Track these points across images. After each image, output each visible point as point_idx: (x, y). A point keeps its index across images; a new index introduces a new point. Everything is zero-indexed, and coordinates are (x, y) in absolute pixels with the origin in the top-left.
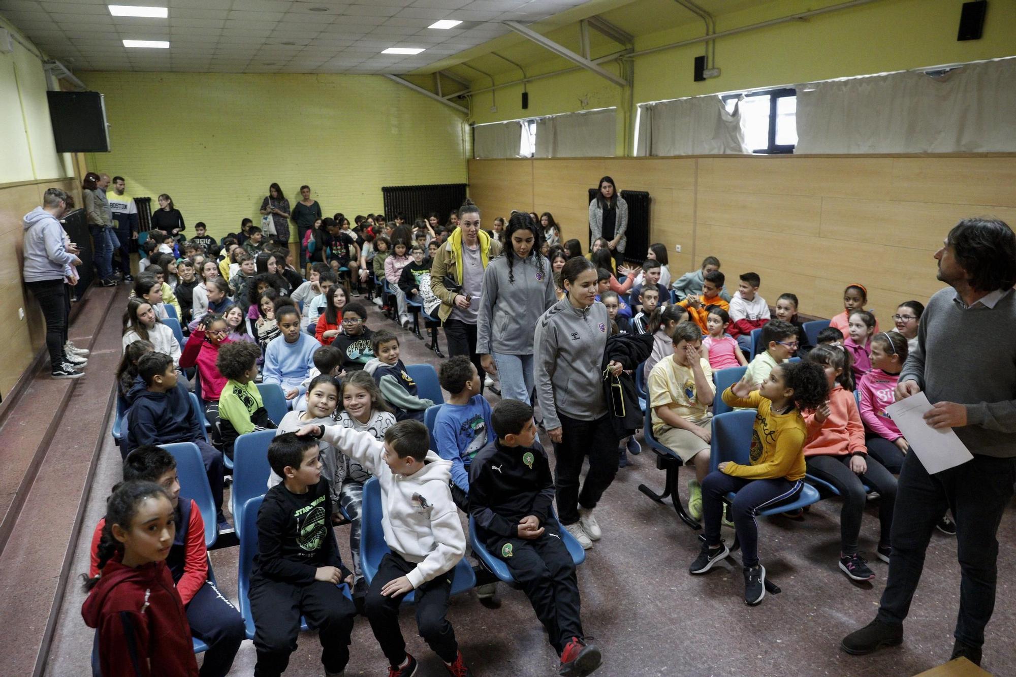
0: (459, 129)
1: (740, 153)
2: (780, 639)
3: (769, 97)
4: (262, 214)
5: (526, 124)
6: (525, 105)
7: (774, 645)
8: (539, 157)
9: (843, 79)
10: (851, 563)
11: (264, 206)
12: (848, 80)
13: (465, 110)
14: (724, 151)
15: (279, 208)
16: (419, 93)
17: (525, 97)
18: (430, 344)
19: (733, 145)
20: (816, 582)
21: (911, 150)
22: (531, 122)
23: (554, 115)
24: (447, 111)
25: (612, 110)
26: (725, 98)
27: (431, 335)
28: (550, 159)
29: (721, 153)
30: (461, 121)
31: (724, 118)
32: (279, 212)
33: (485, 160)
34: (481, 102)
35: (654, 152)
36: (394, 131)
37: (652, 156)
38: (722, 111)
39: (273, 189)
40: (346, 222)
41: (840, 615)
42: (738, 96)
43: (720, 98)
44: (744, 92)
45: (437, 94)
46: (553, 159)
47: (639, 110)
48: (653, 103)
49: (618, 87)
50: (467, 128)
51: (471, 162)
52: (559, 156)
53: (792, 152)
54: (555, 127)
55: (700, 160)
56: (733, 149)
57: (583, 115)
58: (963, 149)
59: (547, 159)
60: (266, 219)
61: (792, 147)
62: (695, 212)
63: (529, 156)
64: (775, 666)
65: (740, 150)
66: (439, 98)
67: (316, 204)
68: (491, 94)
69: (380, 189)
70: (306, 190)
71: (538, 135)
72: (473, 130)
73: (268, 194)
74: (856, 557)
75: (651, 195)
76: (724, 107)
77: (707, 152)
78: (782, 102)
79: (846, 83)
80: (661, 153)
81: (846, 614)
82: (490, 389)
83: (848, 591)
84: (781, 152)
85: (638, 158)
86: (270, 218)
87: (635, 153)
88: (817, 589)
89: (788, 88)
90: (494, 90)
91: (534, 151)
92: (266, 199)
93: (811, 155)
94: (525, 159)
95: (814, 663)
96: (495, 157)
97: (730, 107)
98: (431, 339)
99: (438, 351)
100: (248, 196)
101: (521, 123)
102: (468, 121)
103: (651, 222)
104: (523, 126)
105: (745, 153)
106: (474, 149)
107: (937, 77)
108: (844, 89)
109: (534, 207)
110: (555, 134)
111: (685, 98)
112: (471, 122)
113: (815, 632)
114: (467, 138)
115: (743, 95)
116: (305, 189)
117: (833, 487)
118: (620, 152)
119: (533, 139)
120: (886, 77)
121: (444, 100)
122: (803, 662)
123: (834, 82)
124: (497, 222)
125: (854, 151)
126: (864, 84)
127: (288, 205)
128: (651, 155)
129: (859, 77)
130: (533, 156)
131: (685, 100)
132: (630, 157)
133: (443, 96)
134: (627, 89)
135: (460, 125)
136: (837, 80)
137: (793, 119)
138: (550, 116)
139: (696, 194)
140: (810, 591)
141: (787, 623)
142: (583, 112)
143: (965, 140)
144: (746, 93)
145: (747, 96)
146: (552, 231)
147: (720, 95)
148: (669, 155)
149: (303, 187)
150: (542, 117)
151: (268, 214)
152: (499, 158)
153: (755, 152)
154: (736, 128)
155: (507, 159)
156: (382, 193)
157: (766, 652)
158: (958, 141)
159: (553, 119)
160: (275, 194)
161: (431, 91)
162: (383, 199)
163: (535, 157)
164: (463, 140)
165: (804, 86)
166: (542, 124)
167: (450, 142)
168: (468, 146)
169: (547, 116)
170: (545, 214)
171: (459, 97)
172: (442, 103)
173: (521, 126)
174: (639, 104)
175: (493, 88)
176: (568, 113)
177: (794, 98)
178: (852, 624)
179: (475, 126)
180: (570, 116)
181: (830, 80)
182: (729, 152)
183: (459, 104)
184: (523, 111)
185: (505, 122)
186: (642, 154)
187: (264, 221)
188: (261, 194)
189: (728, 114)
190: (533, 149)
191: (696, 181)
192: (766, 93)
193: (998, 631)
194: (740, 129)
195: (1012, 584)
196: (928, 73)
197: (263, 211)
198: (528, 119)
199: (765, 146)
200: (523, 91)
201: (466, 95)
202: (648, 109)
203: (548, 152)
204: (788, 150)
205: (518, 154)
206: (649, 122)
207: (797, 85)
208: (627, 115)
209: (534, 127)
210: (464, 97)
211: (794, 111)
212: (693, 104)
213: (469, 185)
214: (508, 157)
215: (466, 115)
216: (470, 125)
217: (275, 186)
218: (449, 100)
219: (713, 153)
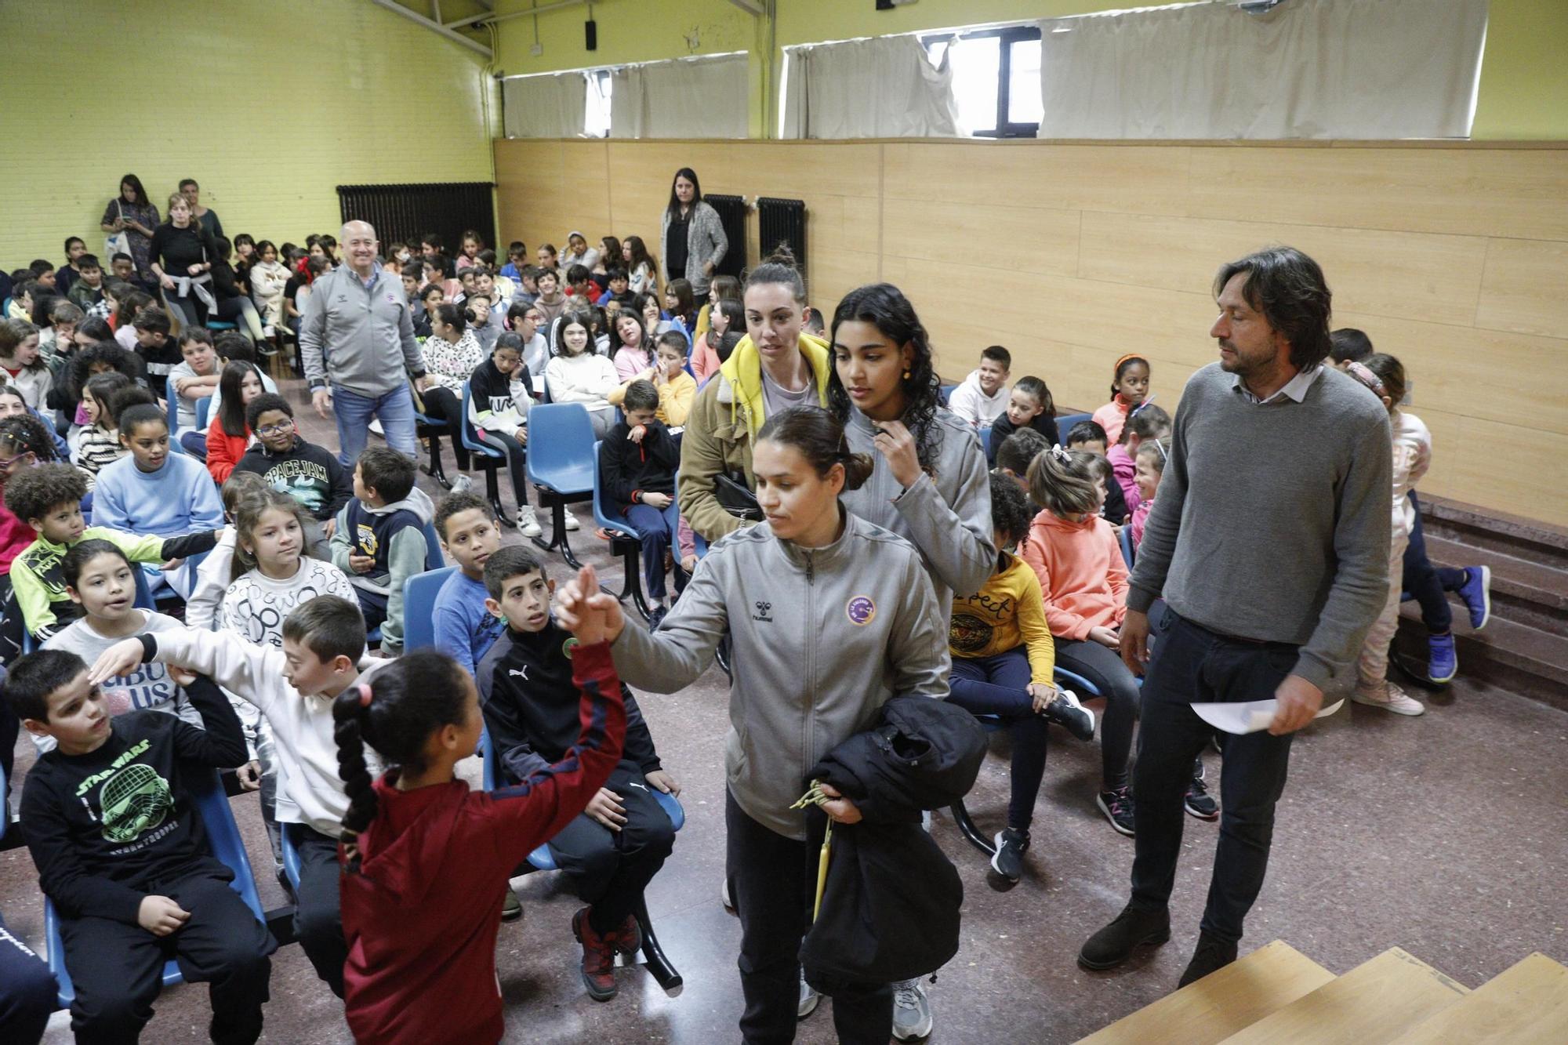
0: (476, 83)
1: (952, 136)
2: (1006, 933)
3: (997, 40)
4: (105, 230)
5: (595, 77)
6: (591, 44)
7: (996, 943)
8: (618, 136)
9: (1115, 13)
10: (1116, 804)
11: (110, 217)
12: (1122, 15)
13: (483, 48)
14: (927, 133)
15: (139, 221)
16: (399, 14)
17: (591, 29)
18: (428, 465)
19: (940, 122)
20: (1065, 837)
21: (1218, 135)
22: (602, 74)
23: (643, 64)
24: (453, 51)
25: (742, 57)
26: (928, 41)
27: (429, 450)
28: (637, 141)
29: (922, 134)
30: (479, 69)
31: (927, 74)
32: (140, 227)
33: (524, 141)
34: (515, 35)
35: (810, 133)
36: (355, 83)
37: (808, 138)
38: (922, 62)
39: (126, 186)
40: (269, 248)
41: (1098, 888)
42: (948, 38)
43: (920, 40)
44: (958, 31)
45: (433, 17)
46: (643, 140)
47: (786, 57)
48: (809, 46)
49: (749, 16)
50: (491, 82)
51: (499, 143)
52: (652, 136)
53: (1034, 135)
54: (644, 83)
55: (887, 146)
56: (941, 129)
57: (692, 64)
58: (1296, 134)
59: (632, 141)
60: (113, 241)
61: (1035, 127)
62: (881, 236)
63: (601, 135)
64: (995, 977)
65: (953, 131)
66: (438, 26)
67: (211, 216)
68: (532, 20)
69: (334, 190)
70: (189, 187)
71: (615, 98)
72: (501, 85)
73: (117, 195)
74: (1125, 794)
75: (808, 207)
76: (926, 57)
77: (897, 134)
78: (1018, 48)
79: (1119, 19)
80: (825, 135)
81: (1108, 886)
82: (534, 541)
83: (1113, 849)
84: (1017, 136)
85: (786, 142)
86: (122, 238)
87: (781, 135)
88: (1065, 849)
89: (1027, 26)
90: (535, 16)
91: (609, 127)
92: (113, 204)
93: (1063, 140)
94: (594, 140)
95: (1057, 967)
96: (541, 136)
97: (935, 53)
98: (429, 457)
99: (443, 477)
100: (77, 198)
101: (586, 75)
102: (491, 68)
103: (809, 254)
104: (589, 81)
105: (960, 136)
106: (503, 121)
107: (1256, 13)
108: (1117, 31)
109: (611, 224)
110: (645, 95)
111: (862, 39)
112: (496, 70)
113: (1060, 917)
114: (492, 100)
115: (957, 36)
116: (187, 186)
117: (1089, 684)
118: (755, 132)
119: (607, 103)
120: (1180, 12)
121: (446, 29)
122: (1040, 968)
123: (1099, 17)
124: (543, 252)
125: (1132, 134)
126: (1148, 23)
127: (157, 214)
128: (807, 136)
129: (1139, 10)
130: (607, 136)
131: (863, 43)
132: (770, 140)
133: (444, 22)
134: (766, 19)
135: (477, 77)
136: (1104, 14)
137: (1037, 79)
138: (636, 65)
139: (881, 204)
140: (1055, 852)
141: (1016, 906)
142: (692, 58)
143: (1300, 117)
144: (961, 33)
145: (962, 37)
146: (642, 270)
147: (919, 35)
148: (837, 137)
149: (185, 183)
150: (622, 65)
151: (118, 232)
152: (548, 137)
153: (976, 134)
154: (945, 92)
155: (564, 140)
156: (337, 197)
157: (983, 956)
158: (1289, 119)
159: (640, 70)
160: (131, 196)
161: (422, 13)
162: (338, 208)
163: (611, 136)
164: (483, 104)
165: (1053, 23)
166: (622, 76)
167: (460, 104)
168: (493, 115)
169: (631, 65)
170: (630, 239)
171: (474, 25)
172: (446, 36)
173: (585, 81)
174: (786, 48)
175: (534, 11)
176: (667, 60)
177: (1038, 42)
178: (1117, 900)
179: (505, 79)
180: (671, 65)
181: (1094, 15)
182: (934, 134)
183: (473, 39)
184: (589, 53)
185: (558, 73)
186: (793, 136)
187: (110, 244)
188: (105, 194)
189: (931, 66)
190: (607, 124)
191: (881, 185)
192: (994, 33)
193: (1334, 895)
194: (951, 95)
195: (1356, 823)
196: (1245, 7)
197: (107, 226)
198: (597, 68)
199: (992, 125)
200: (588, 19)
201: (486, 22)
202: (802, 57)
203: (633, 128)
204: (1028, 131)
205: (582, 130)
206: (802, 77)
207: (1044, 21)
208: (767, 67)
209: (608, 82)
210: (483, 26)
211: (1039, 67)
212: (874, 48)
213: (497, 186)
214: (565, 135)
215: (488, 58)
216: (496, 77)
217: (131, 181)
218: (455, 29)
219: (908, 134)
